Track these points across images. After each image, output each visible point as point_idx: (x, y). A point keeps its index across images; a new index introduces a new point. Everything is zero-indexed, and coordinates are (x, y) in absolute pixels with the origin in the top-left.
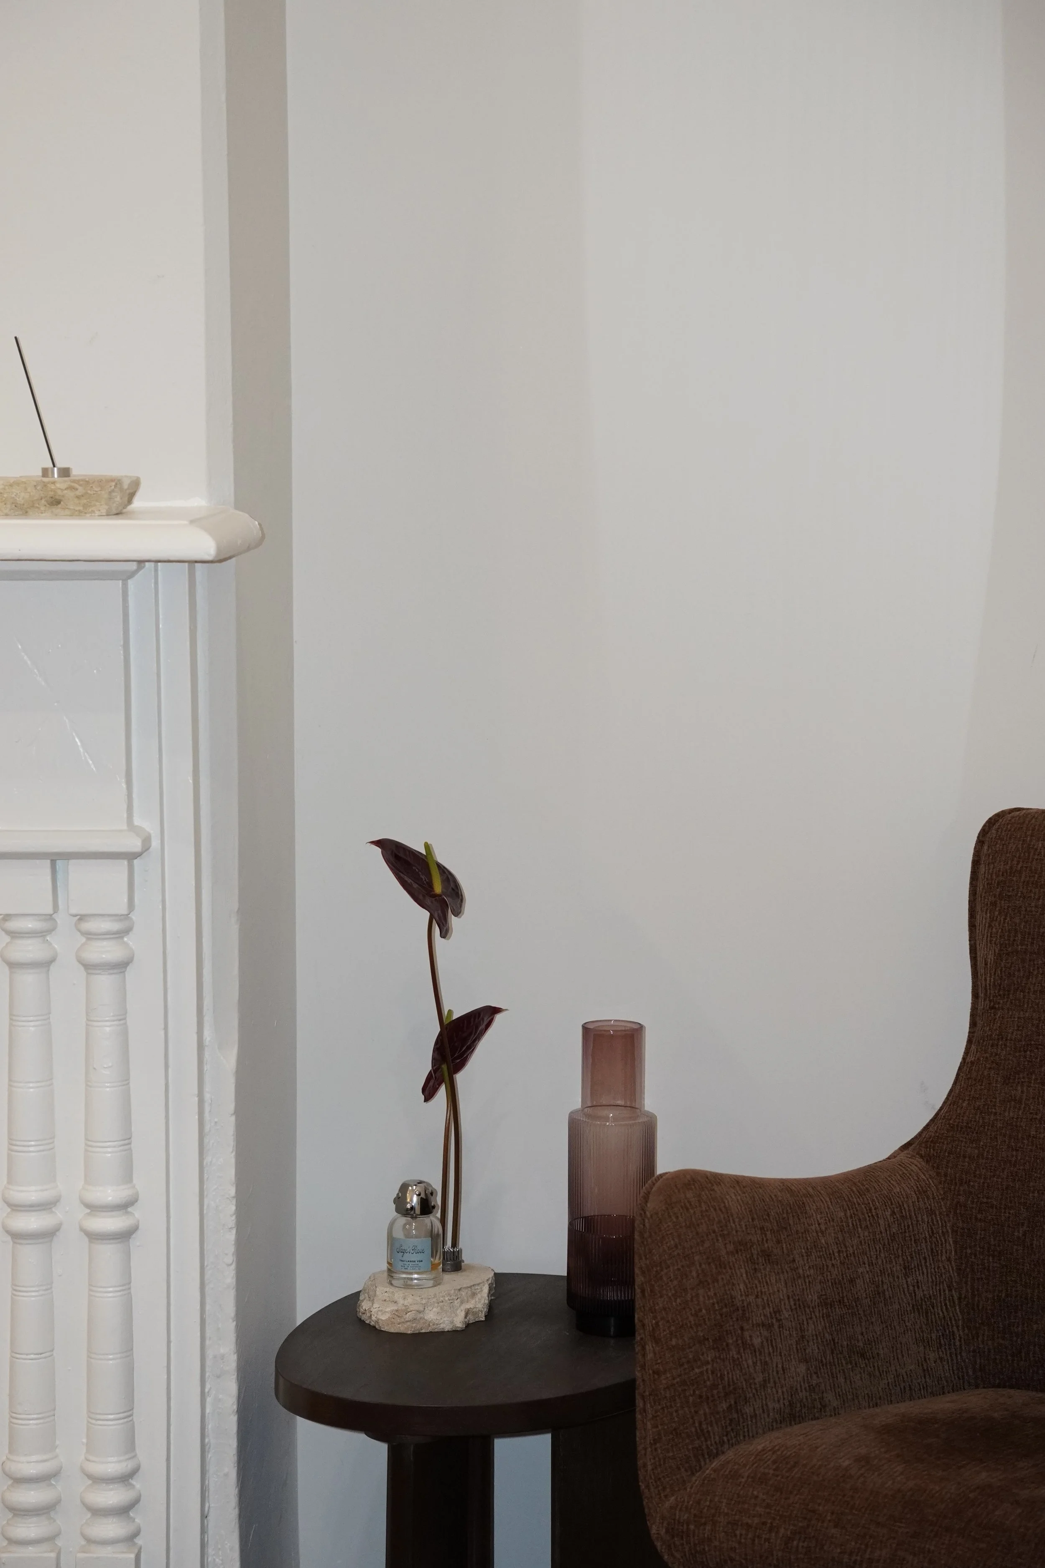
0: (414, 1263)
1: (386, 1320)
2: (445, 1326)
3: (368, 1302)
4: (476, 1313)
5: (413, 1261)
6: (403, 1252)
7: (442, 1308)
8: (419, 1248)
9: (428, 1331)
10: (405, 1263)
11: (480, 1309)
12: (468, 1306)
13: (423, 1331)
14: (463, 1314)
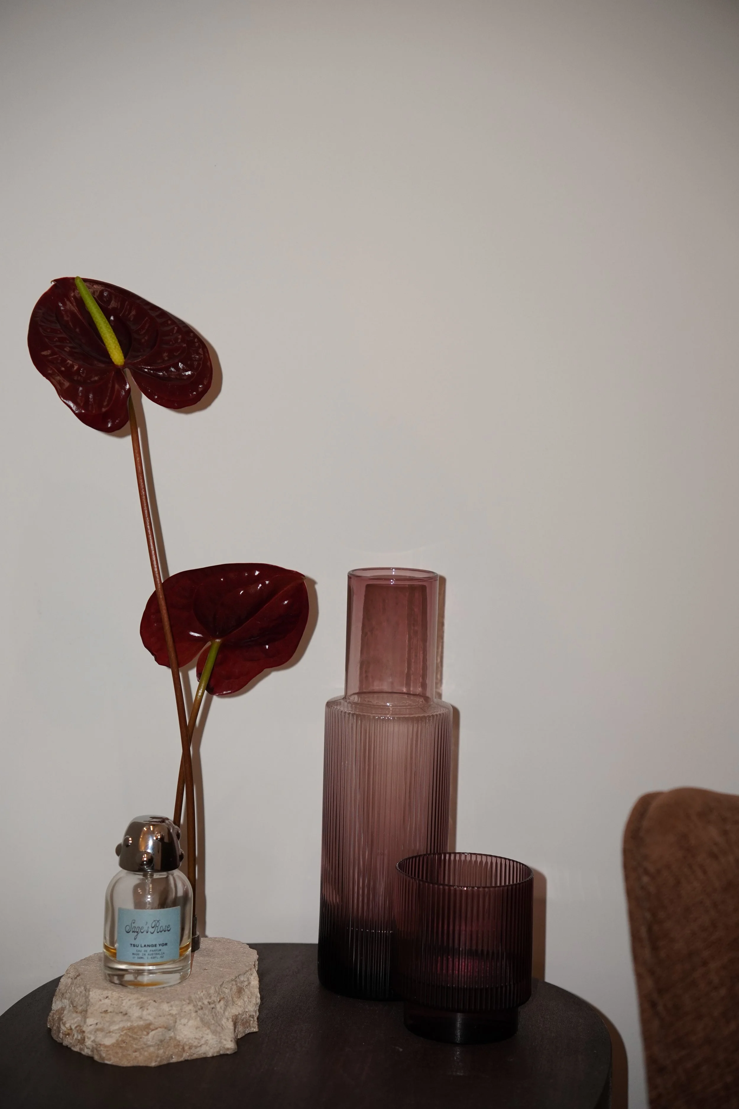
0: (154, 948)
1: (113, 1045)
2: (208, 1048)
3: (74, 1015)
4: (247, 1022)
5: (153, 946)
6: (137, 932)
7: (202, 1020)
8: (163, 924)
9: (182, 1059)
10: (139, 948)
11: (252, 1013)
12: (235, 1010)
13: (174, 1060)
14: (230, 1025)
